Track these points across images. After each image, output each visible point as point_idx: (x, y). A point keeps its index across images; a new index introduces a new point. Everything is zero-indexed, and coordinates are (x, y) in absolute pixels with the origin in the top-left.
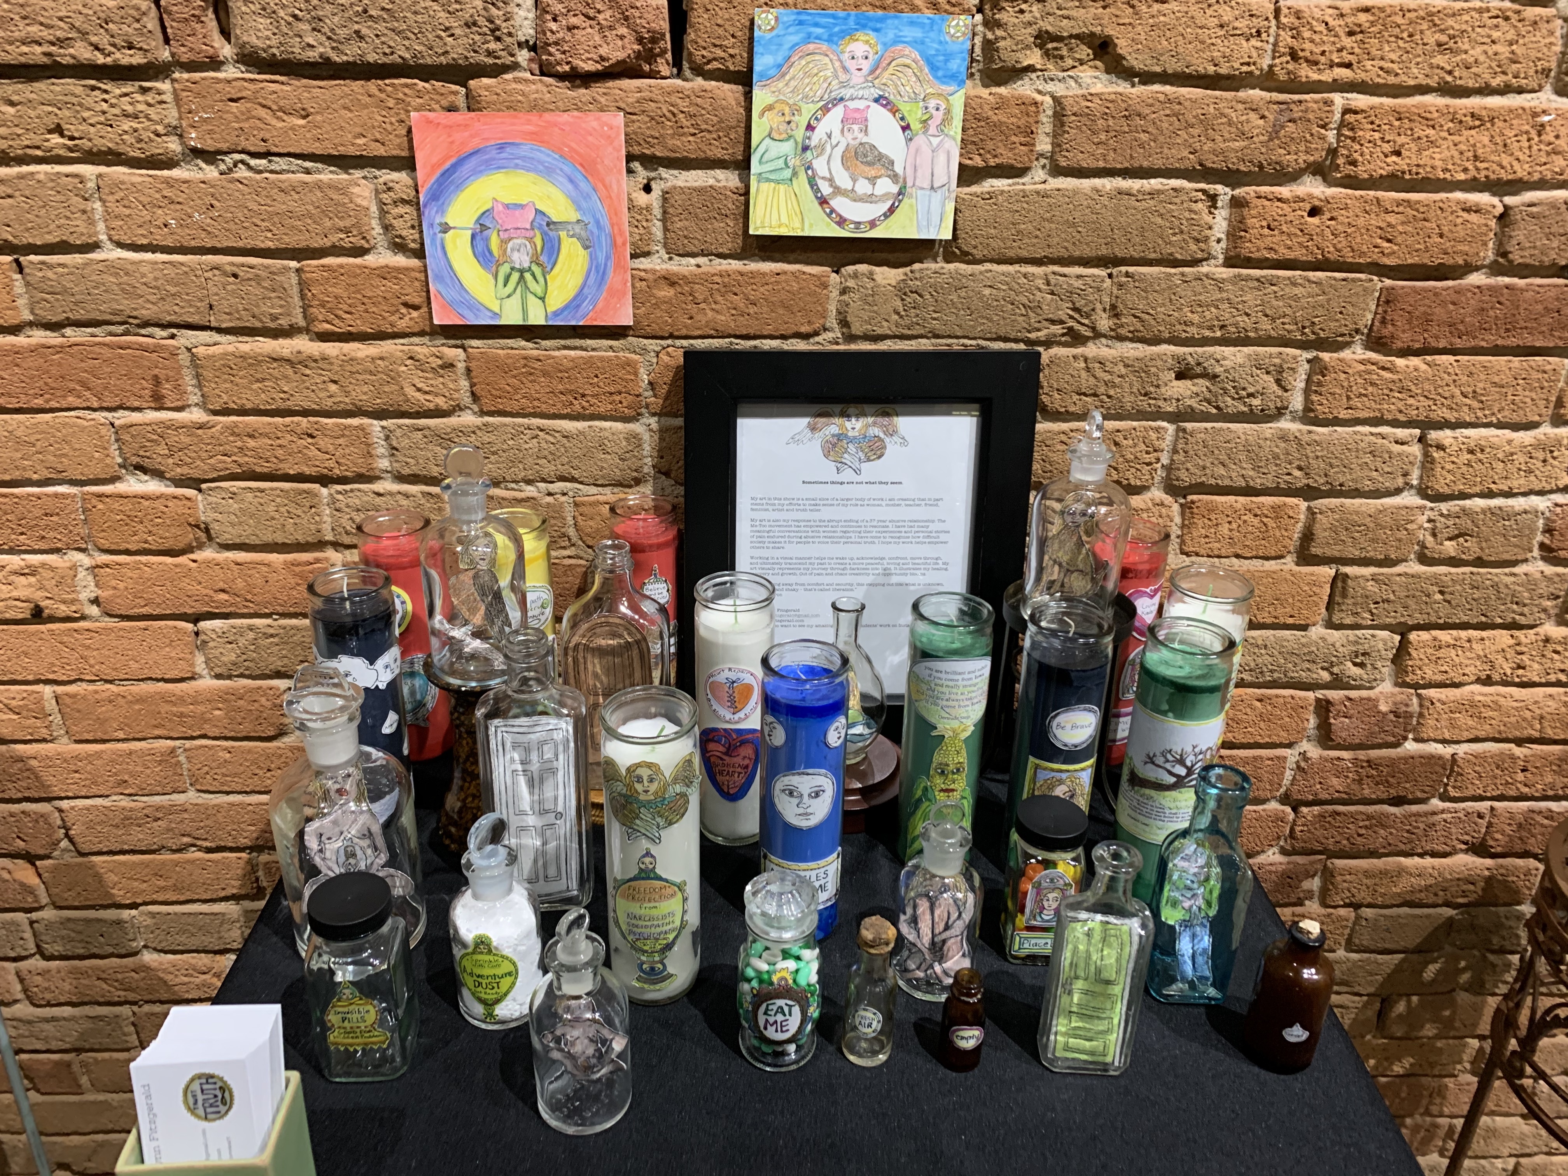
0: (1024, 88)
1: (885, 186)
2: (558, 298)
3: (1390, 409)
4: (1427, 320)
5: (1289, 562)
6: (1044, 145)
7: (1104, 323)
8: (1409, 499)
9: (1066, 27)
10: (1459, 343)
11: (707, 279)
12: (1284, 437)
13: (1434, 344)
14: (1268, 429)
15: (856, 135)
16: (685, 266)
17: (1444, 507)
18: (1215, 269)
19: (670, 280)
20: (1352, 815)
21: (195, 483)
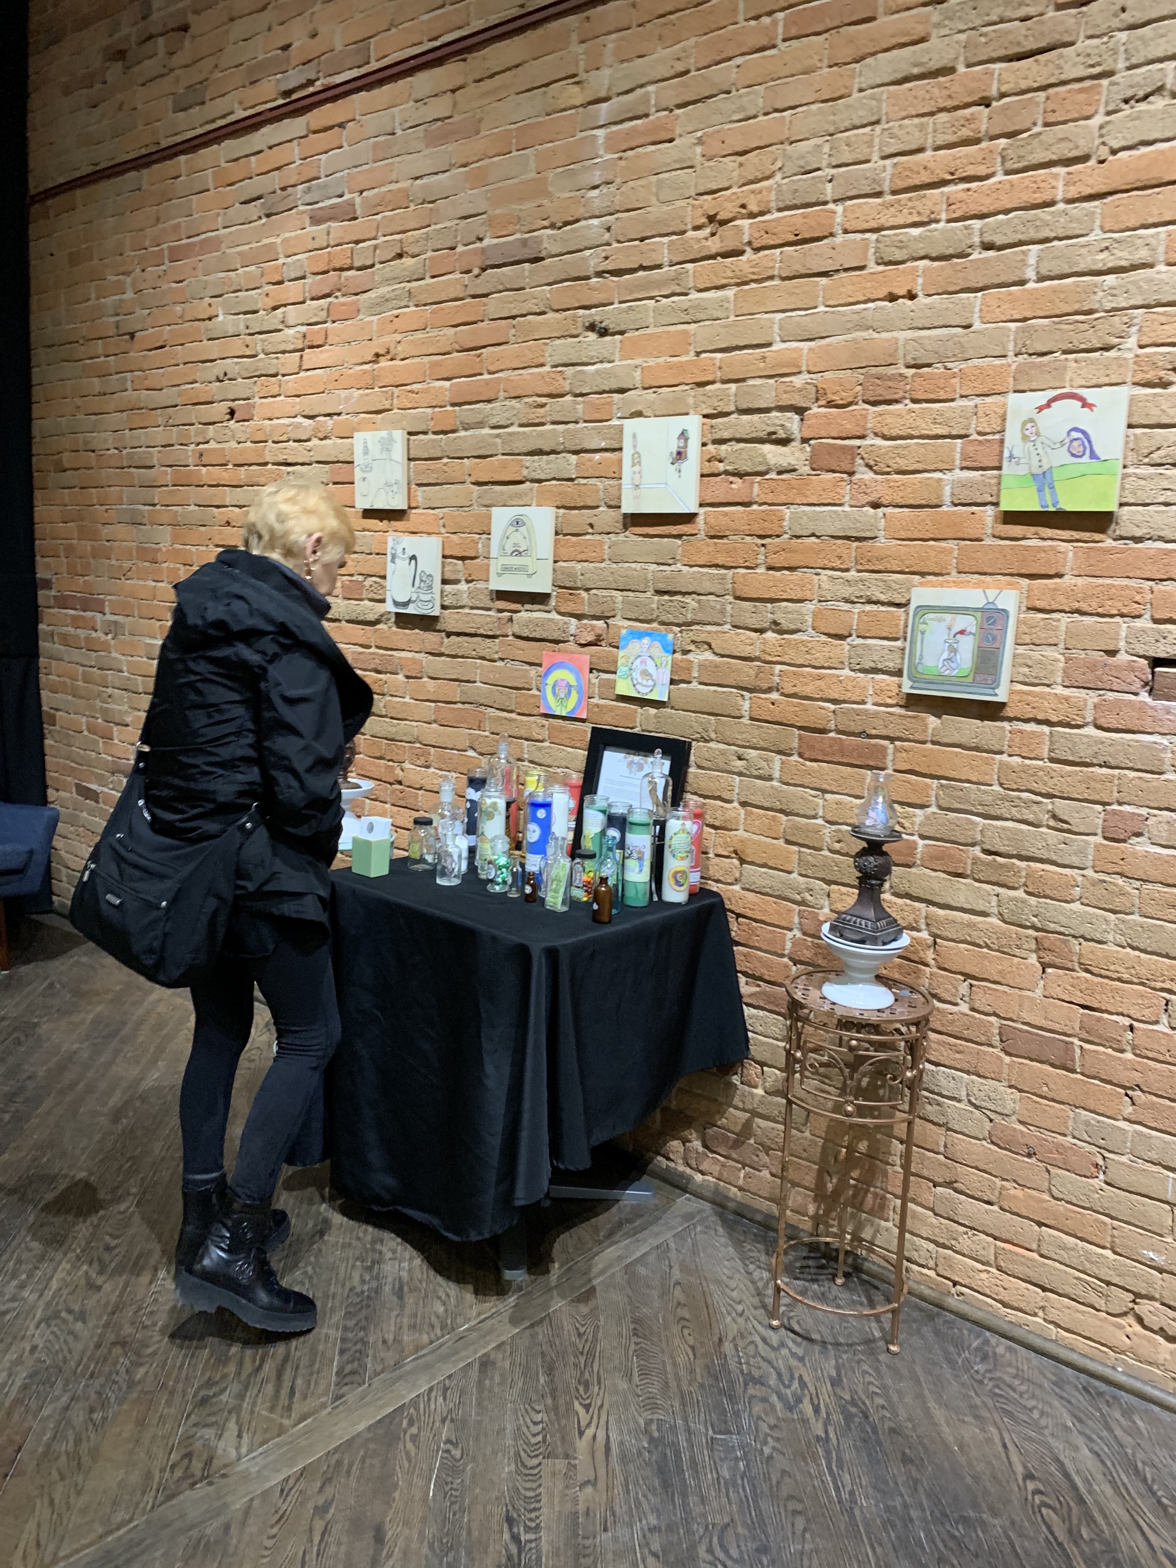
0: (690, 657)
1: (651, 683)
2: (570, 708)
3: (806, 781)
4: (813, 747)
5: (781, 842)
6: (695, 674)
7: (713, 736)
8: (820, 821)
9: (698, 639)
10: (826, 758)
11: (605, 706)
12: (772, 787)
13: (818, 758)
14: (768, 784)
15: (643, 667)
16: (603, 702)
17: (834, 827)
18: (746, 721)
19: (597, 705)
21: (482, 754)
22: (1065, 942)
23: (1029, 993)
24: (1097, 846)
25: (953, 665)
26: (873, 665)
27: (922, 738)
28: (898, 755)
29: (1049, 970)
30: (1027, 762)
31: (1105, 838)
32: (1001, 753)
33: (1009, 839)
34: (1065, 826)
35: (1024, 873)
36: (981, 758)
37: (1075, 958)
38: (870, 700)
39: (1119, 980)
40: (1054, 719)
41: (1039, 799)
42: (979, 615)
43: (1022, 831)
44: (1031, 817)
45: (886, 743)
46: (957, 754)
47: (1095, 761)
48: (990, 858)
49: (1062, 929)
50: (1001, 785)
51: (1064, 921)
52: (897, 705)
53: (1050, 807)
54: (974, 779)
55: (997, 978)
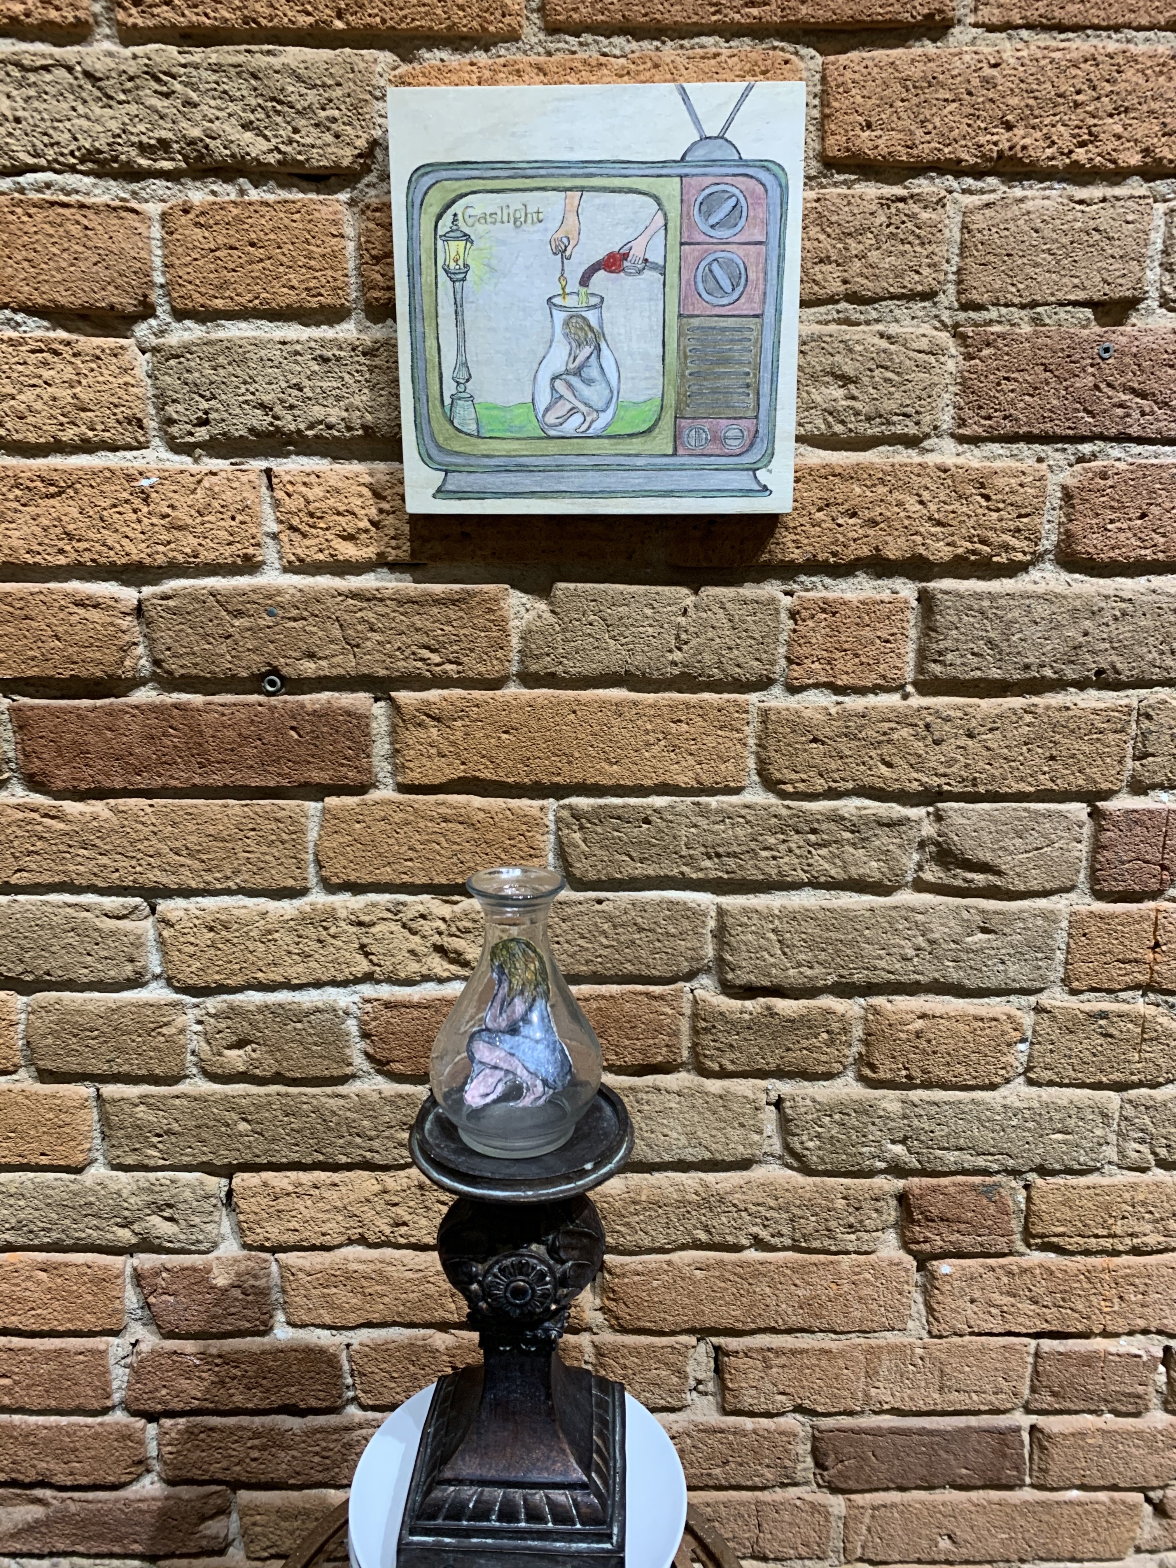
3: (79, 870)
4: (82, 752)
8: (157, 993)
10: (141, 782)
13: (107, 784)
20: (231, 1431)
22: (988, 1191)
23: (892, 1338)
24: (1077, 923)
25: (595, 394)
26: (260, 420)
27: (490, 669)
28: (412, 736)
29: (944, 1267)
30: (855, 703)
31: (1099, 895)
32: (763, 684)
33: (811, 945)
34: (980, 879)
35: (858, 1032)
36: (702, 709)
37: (1016, 1225)
38: (269, 553)
39: (1136, 1251)
40: (941, 552)
41: (896, 810)
42: (670, 188)
43: (848, 916)
44: (873, 869)
45: (360, 700)
46: (618, 707)
47: (1070, 673)
48: (754, 1006)
49: (981, 1162)
50: (770, 784)
51: (986, 1138)
52: (380, 563)
53: (929, 830)
54: (682, 780)
55: (795, 1321)
